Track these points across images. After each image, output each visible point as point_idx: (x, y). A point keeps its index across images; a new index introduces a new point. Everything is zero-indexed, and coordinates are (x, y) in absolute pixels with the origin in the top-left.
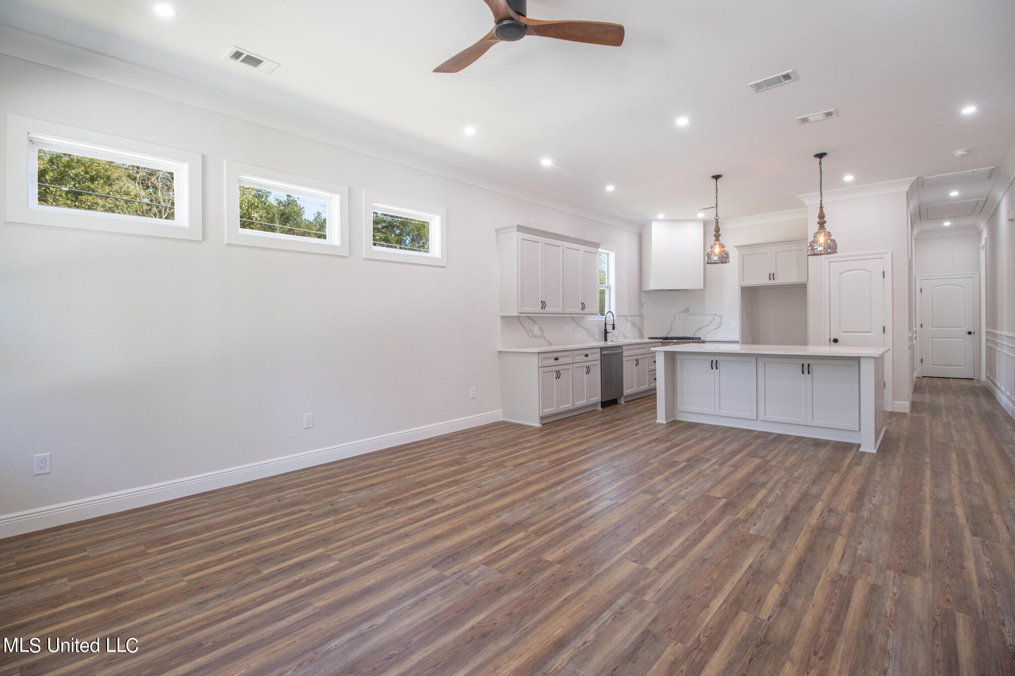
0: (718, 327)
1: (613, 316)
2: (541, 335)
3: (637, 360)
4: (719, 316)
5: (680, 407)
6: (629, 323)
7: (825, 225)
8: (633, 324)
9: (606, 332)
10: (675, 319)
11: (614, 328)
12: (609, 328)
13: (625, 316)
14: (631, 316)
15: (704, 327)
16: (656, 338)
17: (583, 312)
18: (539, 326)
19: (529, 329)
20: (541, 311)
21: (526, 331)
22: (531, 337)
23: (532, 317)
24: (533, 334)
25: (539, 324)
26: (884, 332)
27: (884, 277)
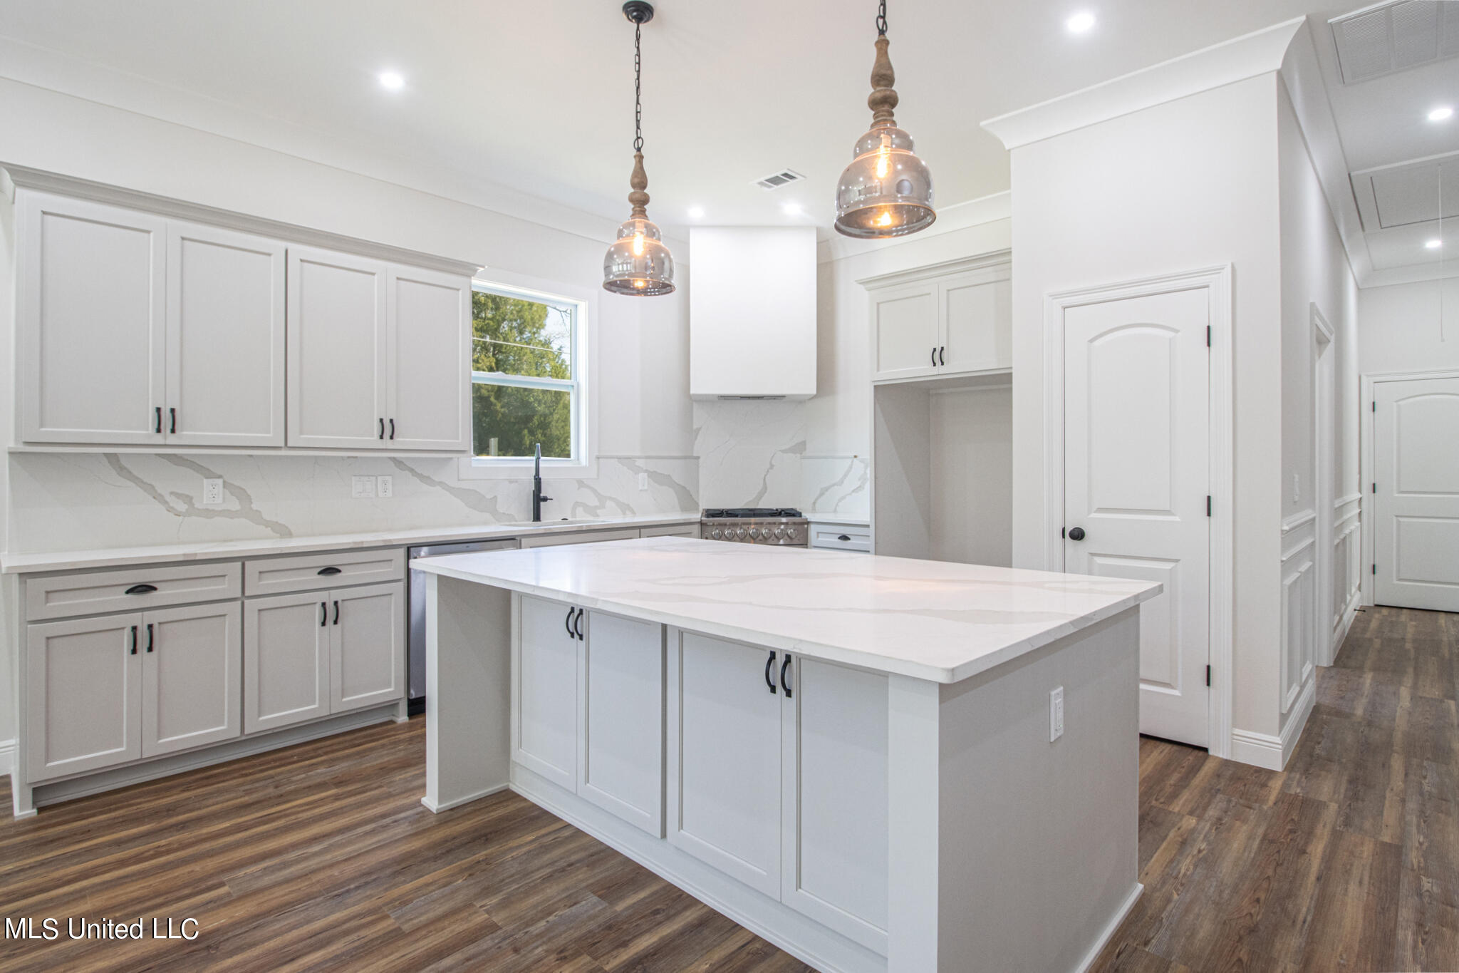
0: (859, 488)
2: (235, 505)
4: (862, 461)
6: (642, 476)
8: (658, 477)
9: (537, 498)
10: (772, 466)
13: (630, 459)
14: (651, 458)
15: (834, 485)
17: (389, 444)
18: (220, 482)
19: (172, 493)
20: (159, 439)
21: (154, 498)
22: (185, 517)
23: (186, 457)
24: (196, 506)
25: (220, 477)
26: (1210, 514)
27: (1209, 343)
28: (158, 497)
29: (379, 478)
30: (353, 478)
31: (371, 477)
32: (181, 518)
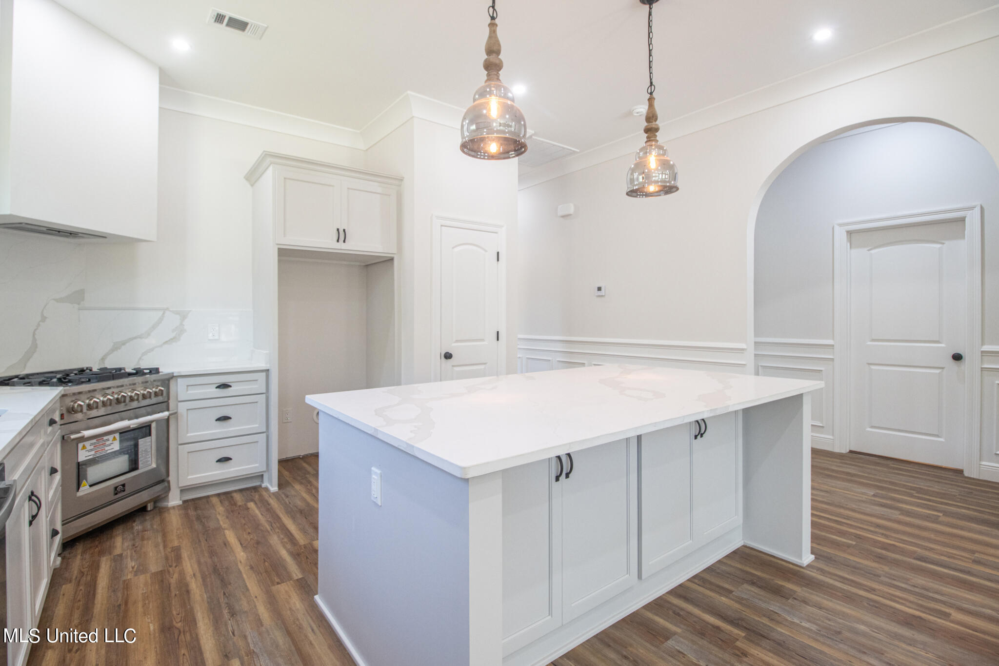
4: (177, 313)
7: (657, 134)
15: (133, 339)
26: (498, 340)
27: (498, 260)
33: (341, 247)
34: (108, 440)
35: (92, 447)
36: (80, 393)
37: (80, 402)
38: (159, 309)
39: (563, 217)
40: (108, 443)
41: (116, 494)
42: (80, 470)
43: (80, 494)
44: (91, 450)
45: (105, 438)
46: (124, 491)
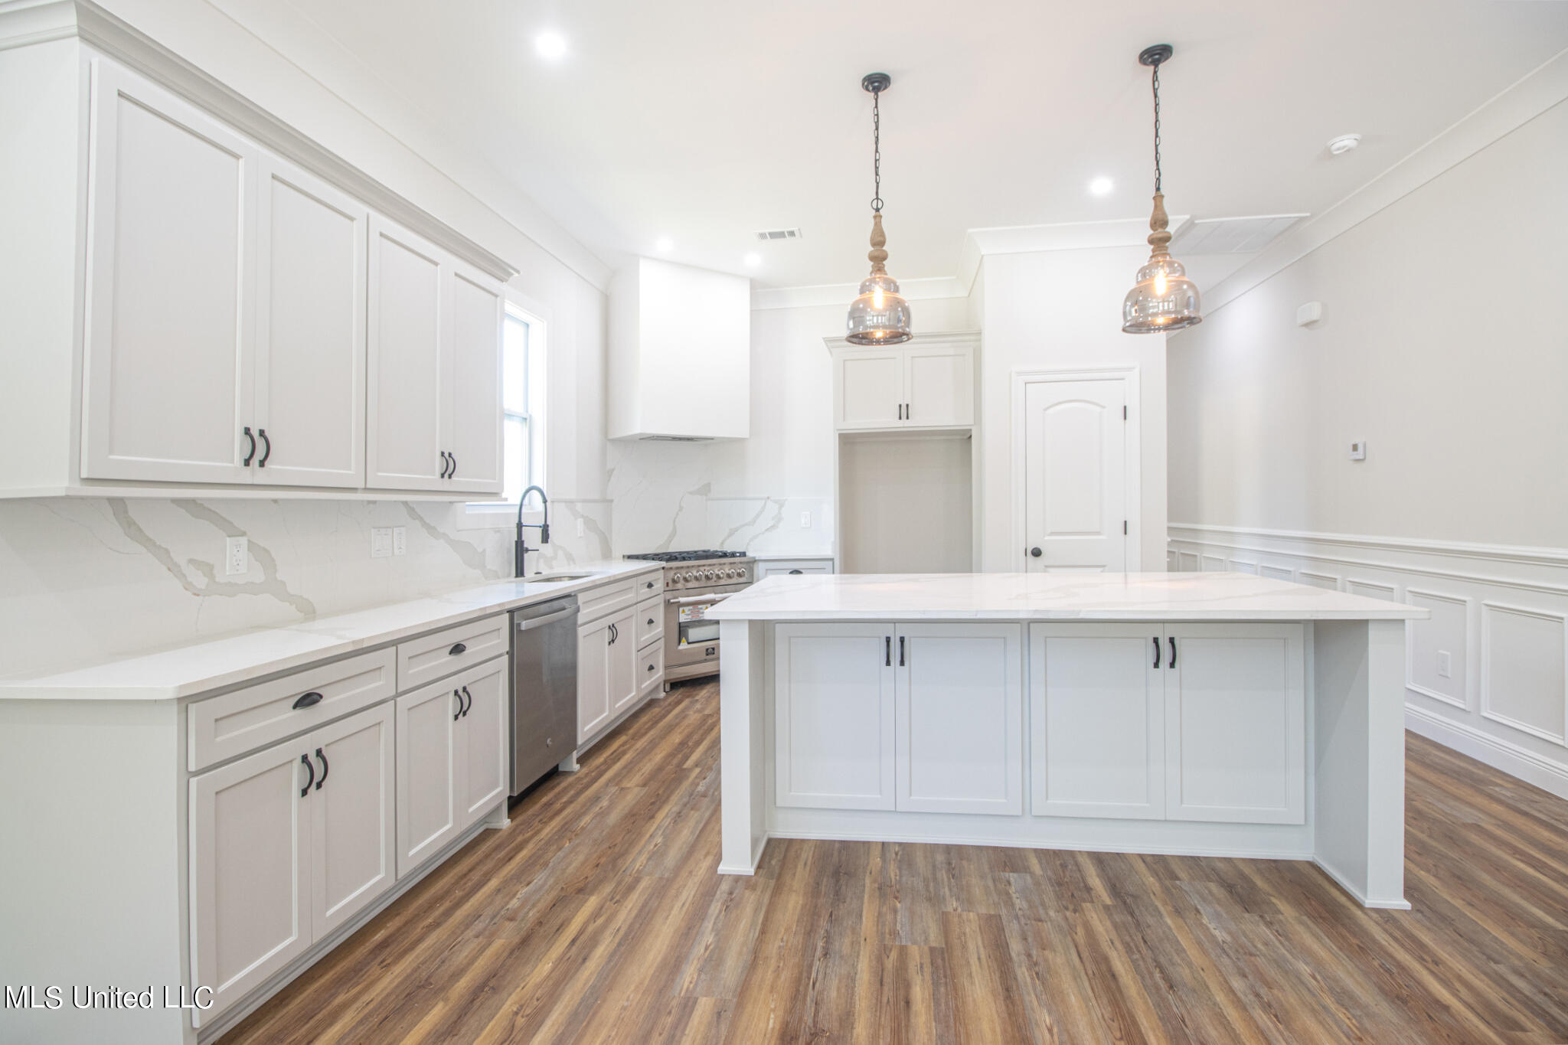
0: (773, 527)
1: (545, 501)
2: (259, 576)
3: (612, 627)
4: (776, 502)
5: (785, 796)
6: (580, 521)
8: (589, 523)
9: (520, 549)
10: (681, 509)
11: (545, 538)
12: (532, 538)
13: (570, 503)
14: (584, 501)
15: (743, 526)
16: (645, 557)
17: (446, 484)
18: (243, 540)
19: (191, 561)
20: (247, 476)
21: (169, 569)
22: (204, 596)
23: (199, 502)
24: (217, 580)
25: (244, 534)
26: (1126, 533)
27: (1125, 418)
28: (173, 568)
29: (395, 529)
30: (373, 530)
31: (389, 529)
32: (201, 597)
33: (904, 423)
34: (701, 609)
35: (689, 612)
36: (682, 567)
37: (679, 575)
38: (762, 499)
39: (1307, 325)
40: (701, 611)
41: (707, 655)
42: (682, 630)
43: (681, 647)
44: (689, 615)
45: (700, 606)
46: (714, 653)
